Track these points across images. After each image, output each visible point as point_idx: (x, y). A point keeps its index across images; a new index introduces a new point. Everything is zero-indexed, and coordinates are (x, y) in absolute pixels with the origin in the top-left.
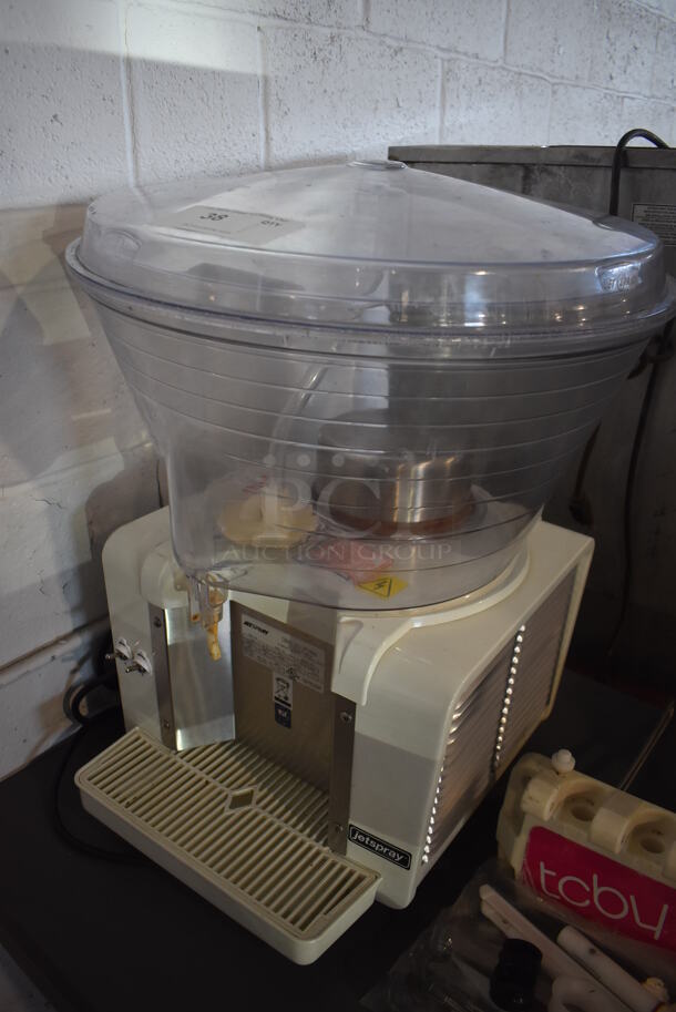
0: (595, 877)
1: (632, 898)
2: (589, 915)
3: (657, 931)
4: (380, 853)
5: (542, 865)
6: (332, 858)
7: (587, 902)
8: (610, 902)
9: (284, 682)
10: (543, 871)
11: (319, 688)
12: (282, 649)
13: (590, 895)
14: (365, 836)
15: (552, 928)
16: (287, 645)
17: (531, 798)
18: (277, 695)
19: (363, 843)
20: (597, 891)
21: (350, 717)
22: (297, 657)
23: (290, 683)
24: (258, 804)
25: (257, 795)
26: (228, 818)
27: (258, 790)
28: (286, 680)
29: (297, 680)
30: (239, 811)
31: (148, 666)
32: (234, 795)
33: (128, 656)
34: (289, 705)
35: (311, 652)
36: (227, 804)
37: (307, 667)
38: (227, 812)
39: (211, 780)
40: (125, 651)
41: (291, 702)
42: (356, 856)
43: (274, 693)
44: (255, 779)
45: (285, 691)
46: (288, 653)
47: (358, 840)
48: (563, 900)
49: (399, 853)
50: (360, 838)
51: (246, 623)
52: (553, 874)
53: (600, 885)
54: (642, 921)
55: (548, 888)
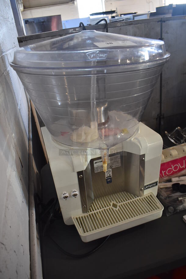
0: (172, 165)
1: (179, 164)
2: (174, 173)
3: (184, 166)
4: (152, 187)
6: (143, 197)
8: (176, 168)
9: (108, 171)
10: (163, 172)
11: (119, 165)
13: (172, 170)
14: (148, 186)
15: (170, 181)
19: (148, 188)
20: (173, 168)
21: (144, 159)
22: (113, 161)
23: (111, 170)
24: (118, 203)
25: (115, 202)
26: (119, 209)
27: (113, 202)
28: (110, 170)
29: (113, 168)
30: (118, 207)
31: (77, 192)
32: (112, 206)
33: (68, 196)
34: (111, 176)
35: (116, 157)
36: (114, 209)
37: (115, 162)
38: (117, 209)
39: (104, 209)
40: (67, 195)
41: (111, 175)
42: (147, 192)
43: (106, 176)
44: (109, 201)
45: (109, 173)
46: (109, 162)
47: (146, 188)
48: (168, 175)
49: (155, 183)
50: (147, 187)
51: (96, 163)
52: (165, 171)
53: (173, 166)
54: (181, 167)
55: (165, 175)
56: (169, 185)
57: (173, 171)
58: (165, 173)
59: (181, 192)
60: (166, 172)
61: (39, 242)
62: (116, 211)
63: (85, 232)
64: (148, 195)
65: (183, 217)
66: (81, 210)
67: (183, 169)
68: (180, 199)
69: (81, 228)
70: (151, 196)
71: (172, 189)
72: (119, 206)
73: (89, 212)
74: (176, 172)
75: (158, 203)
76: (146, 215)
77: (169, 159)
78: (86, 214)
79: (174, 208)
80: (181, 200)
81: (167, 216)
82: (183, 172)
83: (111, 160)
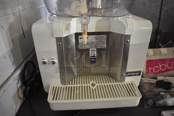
0: (160, 64)
1: (167, 64)
3: (172, 68)
4: (134, 75)
5: (149, 67)
6: (123, 83)
7: (159, 70)
8: (163, 67)
9: (93, 50)
10: (150, 69)
11: (105, 47)
12: (92, 41)
14: (130, 73)
15: (156, 78)
16: (94, 39)
17: (149, 52)
18: (91, 56)
19: (130, 75)
20: (160, 67)
21: (129, 41)
22: (98, 41)
23: (96, 49)
24: (97, 83)
25: (95, 82)
26: (95, 89)
27: (93, 82)
28: (94, 49)
29: (98, 48)
30: (96, 87)
31: (56, 61)
32: (91, 85)
33: (47, 62)
34: (95, 56)
35: (102, 37)
36: (91, 87)
37: (101, 42)
38: (94, 88)
39: (82, 85)
40: (46, 61)
41: (95, 55)
42: (128, 80)
43: (90, 55)
44: (90, 80)
45: (94, 53)
46: (95, 41)
47: (128, 75)
48: (154, 72)
49: (139, 72)
50: (129, 74)
51: (81, 38)
52: (152, 68)
53: (161, 65)
54: (169, 67)
55: (151, 72)
56: (154, 81)
57: (160, 69)
58: (152, 70)
61: (21, 101)
62: (92, 89)
63: (53, 99)
64: (129, 83)
65: (162, 112)
66: (59, 80)
67: (170, 70)
68: (162, 93)
69: (52, 95)
70: (132, 84)
72: (97, 86)
73: (67, 85)
74: (163, 72)
75: (137, 91)
77: (157, 57)
78: (63, 86)
79: (153, 101)
80: (163, 95)
81: (144, 107)
82: (170, 73)
83: (97, 39)
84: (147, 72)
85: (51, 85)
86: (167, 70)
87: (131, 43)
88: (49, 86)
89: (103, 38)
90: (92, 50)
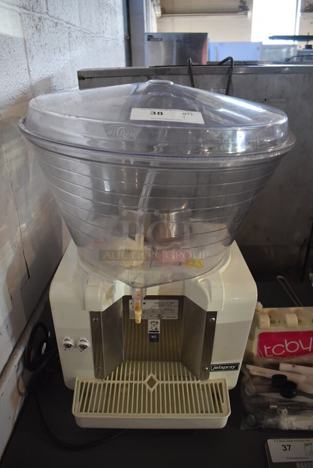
0: (286, 341)
1: (300, 341)
2: (286, 355)
3: (310, 348)
4: (226, 370)
5: (265, 346)
6: (205, 383)
7: (284, 351)
8: (292, 347)
9: (154, 322)
10: (266, 348)
11: (175, 317)
12: (153, 307)
13: (284, 348)
14: (218, 366)
16: (157, 305)
17: (262, 323)
18: (151, 330)
19: (218, 369)
20: (287, 345)
21: (214, 319)
22: (164, 308)
23: (159, 321)
24: (159, 380)
25: (155, 377)
26: (154, 392)
27: (153, 375)
28: (156, 321)
29: (163, 318)
30: (155, 387)
31: (88, 344)
32: (148, 382)
33: (73, 344)
34: (158, 332)
35: (171, 303)
36: (148, 387)
37: (168, 311)
38: (152, 390)
39: (131, 382)
40: (70, 343)
41: (159, 330)
42: (214, 377)
43: (149, 329)
44: (147, 372)
45: (155, 326)
46: (157, 308)
47: (215, 370)
48: (274, 355)
49: (234, 365)
50: (216, 368)
52: (270, 347)
53: (288, 343)
54: (304, 347)
55: (268, 354)
57: (286, 350)
59: (283, 395)
60: (271, 349)
61: (22, 399)
62: (149, 392)
63: (81, 411)
64: (215, 382)
65: (268, 440)
66: (91, 373)
68: (272, 407)
69: (79, 401)
70: (220, 385)
71: (270, 382)
72: (158, 386)
73: (106, 380)
75: (225, 403)
76: (193, 416)
78: (99, 382)
79: (256, 418)
80: (275, 410)
81: (240, 428)
83: (161, 305)
84: (260, 353)
85: (77, 379)
86: (301, 353)
87: (217, 323)
88: (75, 379)
89: (172, 305)
90: (152, 322)
